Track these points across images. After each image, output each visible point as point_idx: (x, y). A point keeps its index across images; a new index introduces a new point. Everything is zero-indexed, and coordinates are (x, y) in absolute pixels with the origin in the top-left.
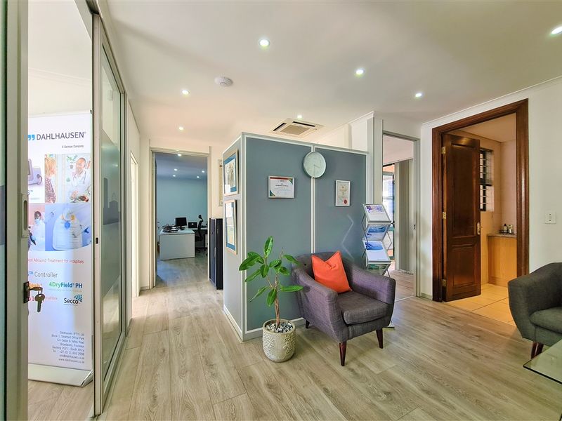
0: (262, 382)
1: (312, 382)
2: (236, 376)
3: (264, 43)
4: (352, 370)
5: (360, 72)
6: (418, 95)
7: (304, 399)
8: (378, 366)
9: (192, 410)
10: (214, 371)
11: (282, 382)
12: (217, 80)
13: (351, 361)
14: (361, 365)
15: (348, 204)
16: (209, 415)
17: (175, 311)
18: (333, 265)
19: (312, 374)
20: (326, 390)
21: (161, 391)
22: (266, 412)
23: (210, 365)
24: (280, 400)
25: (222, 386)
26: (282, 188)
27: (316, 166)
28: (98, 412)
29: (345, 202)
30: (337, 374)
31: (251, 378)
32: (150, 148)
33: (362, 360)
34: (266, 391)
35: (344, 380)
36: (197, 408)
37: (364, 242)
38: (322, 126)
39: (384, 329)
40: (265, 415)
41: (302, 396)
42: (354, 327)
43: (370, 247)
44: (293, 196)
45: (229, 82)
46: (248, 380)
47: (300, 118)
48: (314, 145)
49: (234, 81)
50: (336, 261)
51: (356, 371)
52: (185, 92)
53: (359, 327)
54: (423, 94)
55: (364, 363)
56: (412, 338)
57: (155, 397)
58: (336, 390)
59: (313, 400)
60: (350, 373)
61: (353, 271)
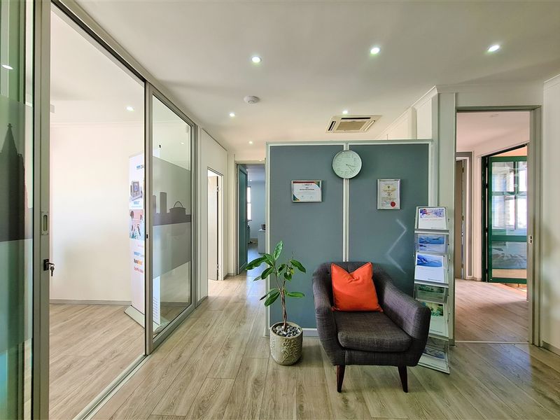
0: (254, 374)
1: (295, 394)
2: (238, 363)
3: (256, 60)
4: (346, 401)
5: (375, 51)
6: (494, 48)
7: (275, 405)
8: (382, 409)
9: (192, 375)
10: (227, 352)
11: (269, 383)
12: (246, 99)
13: (354, 391)
14: (361, 400)
15: (398, 206)
16: (198, 384)
17: (238, 296)
18: (356, 278)
19: (300, 387)
20: (301, 407)
21: (186, 354)
22: (236, 401)
23: (228, 346)
24: (254, 396)
25: (223, 367)
26: (307, 193)
27: (349, 166)
28: (147, 353)
29: (393, 204)
30: (326, 395)
31: (247, 368)
32: (235, 161)
33: (367, 395)
34: (250, 384)
35: (327, 405)
36: (196, 375)
37: (417, 254)
38: (381, 116)
39: (409, 368)
40: (234, 402)
41: (275, 402)
42: (353, 352)
43: (423, 262)
44: (320, 200)
45: (256, 99)
46: (244, 369)
47: (345, 113)
48: (347, 143)
49: (260, 98)
50: (362, 273)
51: (349, 404)
52: (232, 115)
53: (360, 354)
54: (501, 46)
55: (367, 399)
56: (467, 396)
57: (180, 356)
58: (310, 411)
59: (281, 411)
60: (341, 403)
61: (387, 288)
